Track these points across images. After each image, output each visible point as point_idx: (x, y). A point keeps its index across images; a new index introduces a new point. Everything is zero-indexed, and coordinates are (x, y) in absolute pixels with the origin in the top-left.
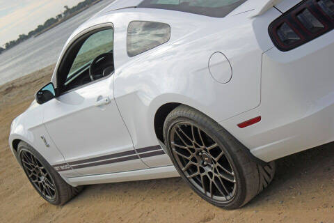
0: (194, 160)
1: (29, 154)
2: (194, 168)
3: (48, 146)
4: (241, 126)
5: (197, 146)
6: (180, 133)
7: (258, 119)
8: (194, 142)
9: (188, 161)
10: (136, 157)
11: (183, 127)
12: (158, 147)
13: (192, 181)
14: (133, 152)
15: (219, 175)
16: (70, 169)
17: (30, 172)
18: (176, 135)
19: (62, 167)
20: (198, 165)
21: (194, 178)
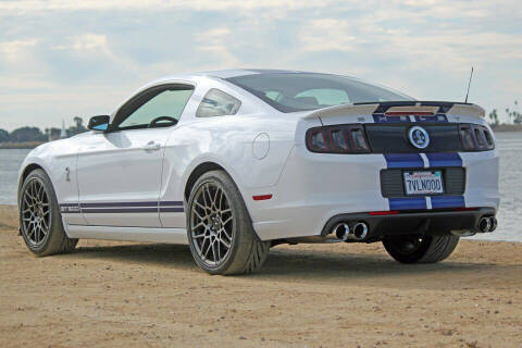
0: (206, 222)
1: (38, 185)
2: (201, 230)
3: (68, 180)
4: (256, 198)
5: (214, 209)
6: (206, 193)
7: (269, 197)
8: (213, 203)
9: (200, 221)
10: (155, 210)
11: (211, 188)
12: (181, 203)
13: (195, 241)
14: (155, 204)
15: (220, 240)
16: (79, 212)
17: (26, 208)
18: (202, 195)
19: (70, 209)
20: (207, 228)
21: (197, 239)
